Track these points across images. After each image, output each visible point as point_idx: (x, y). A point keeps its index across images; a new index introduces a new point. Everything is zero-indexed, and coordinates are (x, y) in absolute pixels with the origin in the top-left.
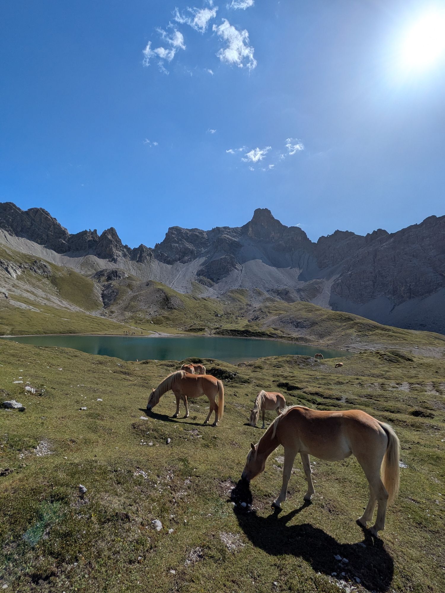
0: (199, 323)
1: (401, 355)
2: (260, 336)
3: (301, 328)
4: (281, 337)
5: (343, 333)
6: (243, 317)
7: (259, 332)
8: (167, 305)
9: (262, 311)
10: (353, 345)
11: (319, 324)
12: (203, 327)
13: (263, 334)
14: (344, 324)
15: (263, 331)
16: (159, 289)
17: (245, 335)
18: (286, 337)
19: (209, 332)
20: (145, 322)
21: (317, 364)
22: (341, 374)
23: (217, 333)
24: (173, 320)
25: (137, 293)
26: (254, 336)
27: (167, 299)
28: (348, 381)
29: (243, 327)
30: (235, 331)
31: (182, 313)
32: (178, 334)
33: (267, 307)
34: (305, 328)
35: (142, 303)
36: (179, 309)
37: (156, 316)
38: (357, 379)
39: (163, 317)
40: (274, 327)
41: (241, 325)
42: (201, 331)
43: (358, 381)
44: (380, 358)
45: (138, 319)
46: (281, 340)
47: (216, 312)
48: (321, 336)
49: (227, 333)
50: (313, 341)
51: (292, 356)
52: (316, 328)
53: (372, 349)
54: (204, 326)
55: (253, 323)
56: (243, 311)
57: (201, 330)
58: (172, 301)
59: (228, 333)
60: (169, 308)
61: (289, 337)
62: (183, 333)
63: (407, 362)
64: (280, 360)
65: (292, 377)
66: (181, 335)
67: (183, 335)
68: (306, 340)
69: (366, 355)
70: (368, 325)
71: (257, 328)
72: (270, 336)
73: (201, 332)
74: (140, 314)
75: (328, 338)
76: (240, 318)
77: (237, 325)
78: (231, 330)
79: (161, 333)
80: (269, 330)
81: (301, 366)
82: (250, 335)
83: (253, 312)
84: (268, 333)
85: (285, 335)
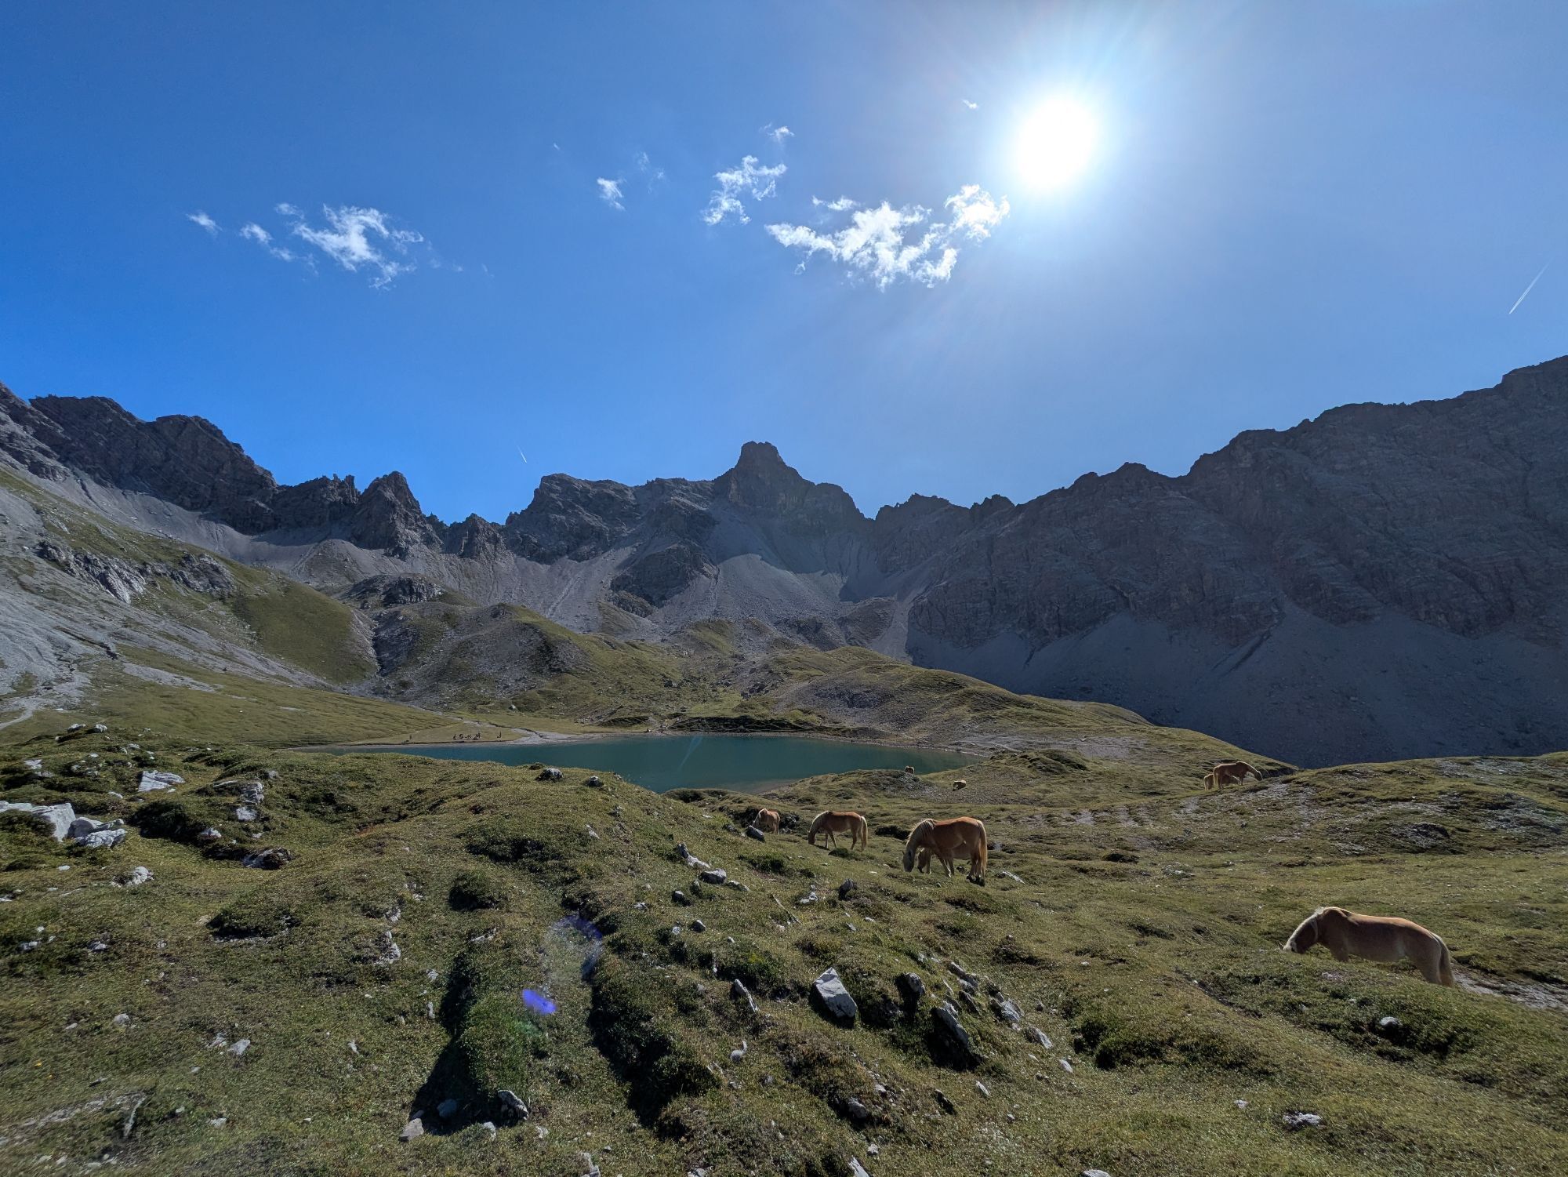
0: (629, 703)
1: (1066, 757)
2: (774, 729)
3: (861, 708)
4: (821, 729)
5: (946, 716)
6: (727, 685)
7: (772, 721)
8: (547, 662)
9: (771, 672)
10: (968, 741)
11: (896, 696)
12: (643, 715)
13: (779, 725)
14: (947, 695)
15: (780, 717)
16: (526, 624)
17: (741, 728)
18: (830, 729)
19: (658, 725)
20: (495, 708)
21: (918, 786)
22: (967, 802)
23: (679, 727)
24: (566, 700)
25: (470, 636)
26: (762, 729)
27: (548, 649)
28: (988, 815)
29: (735, 710)
30: (718, 720)
31: (585, 681)
32: (584, 732)
33: (779, 662)
34: (869, 706)
35: (482, 661)
36: (579, 672)
37: (522, 690)
38: (1003, 810)
39: (540, 692)
40: (802, 706)
41: (728, 704)
42: (639, 722)
43: (1005, 814)
44: (1029, 767)
45: (477, 699)
46: (819, 735)
47: (665, 677)
48: (903, 723)
49: (700, 726)
50: (888, 735)
51: (868, 771)
52: (890, 705)
53: (1005, 746)
54: (645, 711)
55: (753, 700)
56: (727, 671)
57: (639, 721)
58: (560, 655)
59: (703, 725)
60: (554, 671)
61: (838, 729)
62: (596, 730)
63: (1077, 772)
64: (845, 781)
65: (882, 815)
66: (592, 735)
67: (597, 735)
68: (873, 734)
69: (1003, 761)
70: (991, 696)
71: (766, 711)
72: (796, 729)
73: (638, 725)
74: (480, 689)
75: (916, 727)
76: (721, 689)
77: (717, 707)
78: (710, 719)
79: (544, 733)
80: (793, 715)
81: (888, 792)
82: (753, 728)
83: (751, 672)
84: (792, 722)
85: (827, 725)
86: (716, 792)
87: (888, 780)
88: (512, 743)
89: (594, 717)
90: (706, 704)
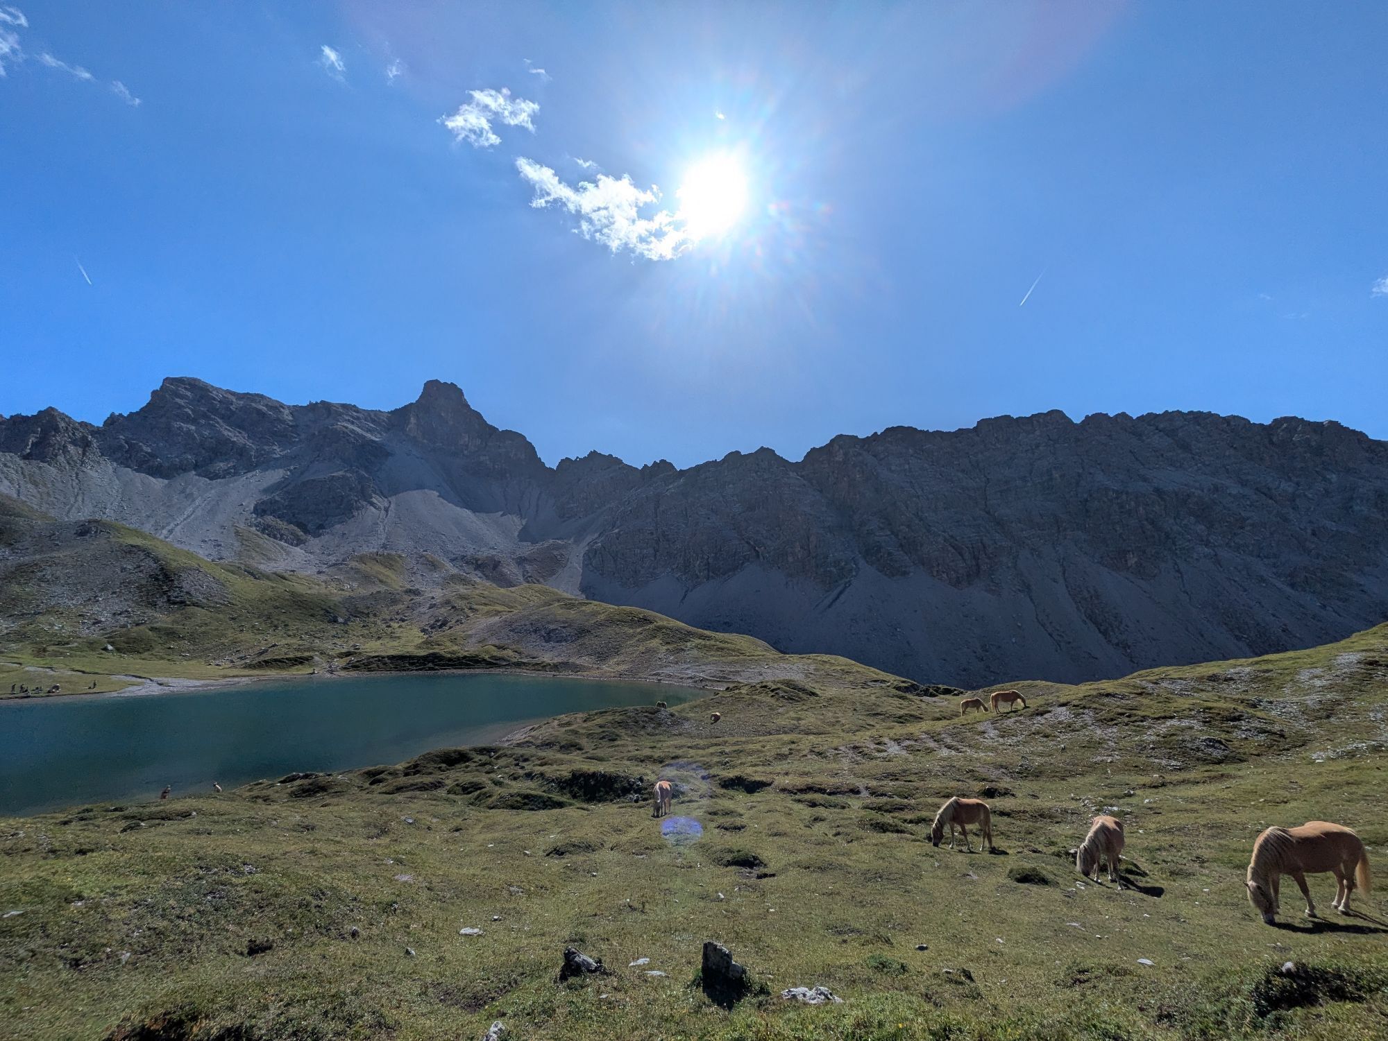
0: (284, 641)
1: (800, 687)
2: (468, 666)
3: (557, 642)
4: (519, 665)
5: (642, 648)
6: (403, 620)
7: (465, 657)
8: (165, 593)
9: (453, 607)
10: (666, 671)
11: (593, 632)
12: (306, 654)
13: (472, 661)
14: (641, 629)
15: (472, 654)
16: (132, 546)
17: (430, 665)
18: (529, 664)
19: (326, 665)
20: (78, 649)
23: (353, 667)
24: (192, 638)
25: (38, 557)
26: (454, 666)
27: (166, 576)
29: (418, 647)
30: (402, 658)
31: (221, 616)
32: (225, 677)
33: (462, 597)
34: (566, 641)
35: (58, 590)
36: (213, 605)
37: (124, 626)
40: (497, 643)
41: (410, 640)
42: (301, 663)
44: (772, 696)
45: (47, 638)
46: (518, 670)
47: (328, 612)
48: (602, 657)
49: (381, 665)
50: (589, 669)
52: (587, 640)
54: (308, 650)
55: (436, 635)
56: (400, 607)
57: (300, 661)
58: (184, 584)
59: (385, 664)
60: (174, 603)
61: (537, 664)
62: (241, 674)
63: (812, 698)
64: (600, 721)
66: (236, 679)
67: (244, 679)
68: (576, 668)
70: (678, 630)
71: (455, 648)
72: (490, 664)
73: (300, 666)
74: (52, 625)
75: (615, 660)
76: (396, 625)
77: (395, 643)
78: (392, 658)
79: (161, 679)
80: (489, 650)
82: (443, 665)
83: (430, 608)
84: (486, 657)
85: (525, 660)
87: (646, 716)
88: (115, 694)
89: (234, 658)
90: (380, 642)
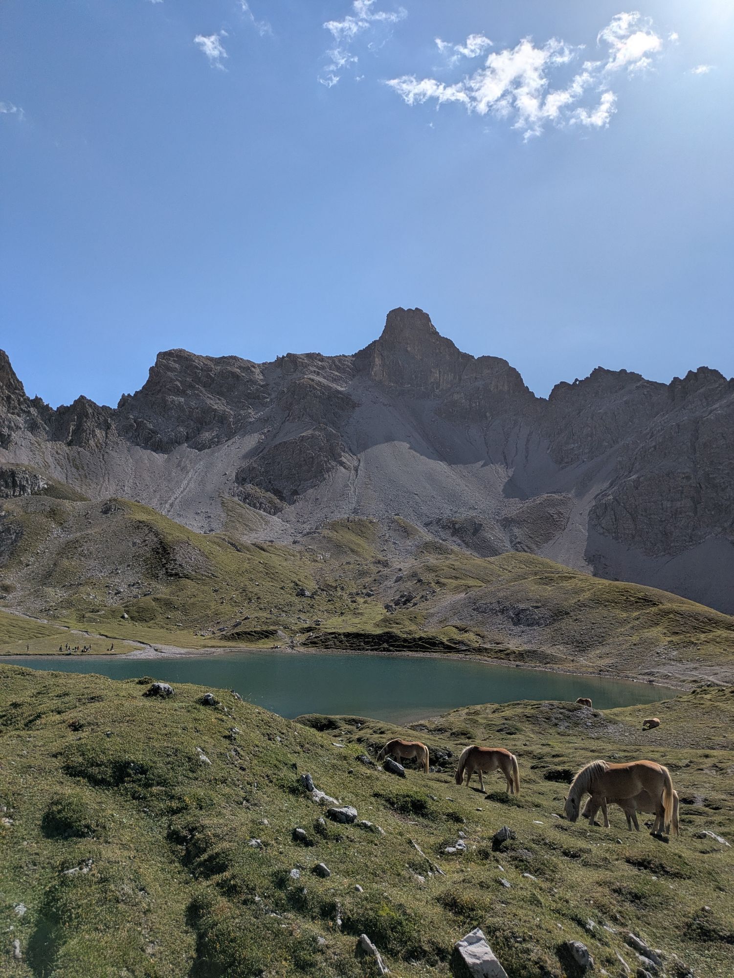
0: (256, 615)
2: (424, 649)
3: (528, 625)
4: (480, 650)
5: (635, 639)
6: (369, 595)
7: (421, 639)
8: (163, 566)
9: (420, 581)
10: (663, 670)
11: (572, 614)
12: (272, 628)
13: (429, 644)
14: (636, 614)
15: (430, 635)
16: (140, 522)
17: (385, 645)
18: (491, 650)
19: (288, 640)
20: (104, 616)
21: (600, 723)
22: (661, 745)
23: (311, 643)
24: (185, 608)
25: (78, 534)
26: (410, 648)
27: (164, 549)
28: (687, 761)
29: (377, 625)
30: (357, 636)
31: (206, 588)
32: (205, 647)
33: (430, 569)
34: (538, 624)
35: (92, 563)
36: (199, 577)
37: (136, 597)
38: (707, 756)
39: (156, 600)
40: (458, 623)
41: (370, 618)
42: (267, 637)
43: (709, 762)
45: (85, 606)
46: (479, 657)
47: (297, 585)
48: (581, 646)
49: (338, 643)
50: (561, 660)
51: (535, 702)
52: (566, 624)
53: (711, 678)
54: (276, 623)
55: (399, 613)
56: (368, 580)
57: (267, 635)
58: (177, 557)
59: (341, 642)
60: (171, 575)
61: (501, 651)
62: (219, 644)
64: (508, 713)
65: (554, 756)
66: (213, 650)
67: (219, 650)
68: (545, 659)
69: (708, 696)
70: (695, 616)
71: (413, 627)
72: (449, 649)
73: (266, 640)
74: (88, 594)
75: (598, 652)
76: (362, 600)
77: (357, 620)
78: (347, 635)
79: (159, 646)
80: (446, 633)
81: (562, 729)
82: (398, 646)
83: (396, 581)
84: (445, 640)
85: (488, 646)
86: (354, 720)
87: (561, 713)
88: (124, 657)
89: (215, 630)
90: (343, 618)
